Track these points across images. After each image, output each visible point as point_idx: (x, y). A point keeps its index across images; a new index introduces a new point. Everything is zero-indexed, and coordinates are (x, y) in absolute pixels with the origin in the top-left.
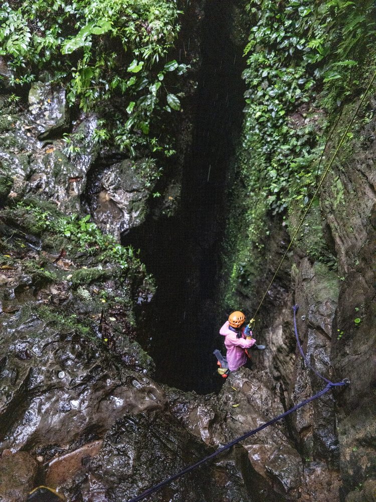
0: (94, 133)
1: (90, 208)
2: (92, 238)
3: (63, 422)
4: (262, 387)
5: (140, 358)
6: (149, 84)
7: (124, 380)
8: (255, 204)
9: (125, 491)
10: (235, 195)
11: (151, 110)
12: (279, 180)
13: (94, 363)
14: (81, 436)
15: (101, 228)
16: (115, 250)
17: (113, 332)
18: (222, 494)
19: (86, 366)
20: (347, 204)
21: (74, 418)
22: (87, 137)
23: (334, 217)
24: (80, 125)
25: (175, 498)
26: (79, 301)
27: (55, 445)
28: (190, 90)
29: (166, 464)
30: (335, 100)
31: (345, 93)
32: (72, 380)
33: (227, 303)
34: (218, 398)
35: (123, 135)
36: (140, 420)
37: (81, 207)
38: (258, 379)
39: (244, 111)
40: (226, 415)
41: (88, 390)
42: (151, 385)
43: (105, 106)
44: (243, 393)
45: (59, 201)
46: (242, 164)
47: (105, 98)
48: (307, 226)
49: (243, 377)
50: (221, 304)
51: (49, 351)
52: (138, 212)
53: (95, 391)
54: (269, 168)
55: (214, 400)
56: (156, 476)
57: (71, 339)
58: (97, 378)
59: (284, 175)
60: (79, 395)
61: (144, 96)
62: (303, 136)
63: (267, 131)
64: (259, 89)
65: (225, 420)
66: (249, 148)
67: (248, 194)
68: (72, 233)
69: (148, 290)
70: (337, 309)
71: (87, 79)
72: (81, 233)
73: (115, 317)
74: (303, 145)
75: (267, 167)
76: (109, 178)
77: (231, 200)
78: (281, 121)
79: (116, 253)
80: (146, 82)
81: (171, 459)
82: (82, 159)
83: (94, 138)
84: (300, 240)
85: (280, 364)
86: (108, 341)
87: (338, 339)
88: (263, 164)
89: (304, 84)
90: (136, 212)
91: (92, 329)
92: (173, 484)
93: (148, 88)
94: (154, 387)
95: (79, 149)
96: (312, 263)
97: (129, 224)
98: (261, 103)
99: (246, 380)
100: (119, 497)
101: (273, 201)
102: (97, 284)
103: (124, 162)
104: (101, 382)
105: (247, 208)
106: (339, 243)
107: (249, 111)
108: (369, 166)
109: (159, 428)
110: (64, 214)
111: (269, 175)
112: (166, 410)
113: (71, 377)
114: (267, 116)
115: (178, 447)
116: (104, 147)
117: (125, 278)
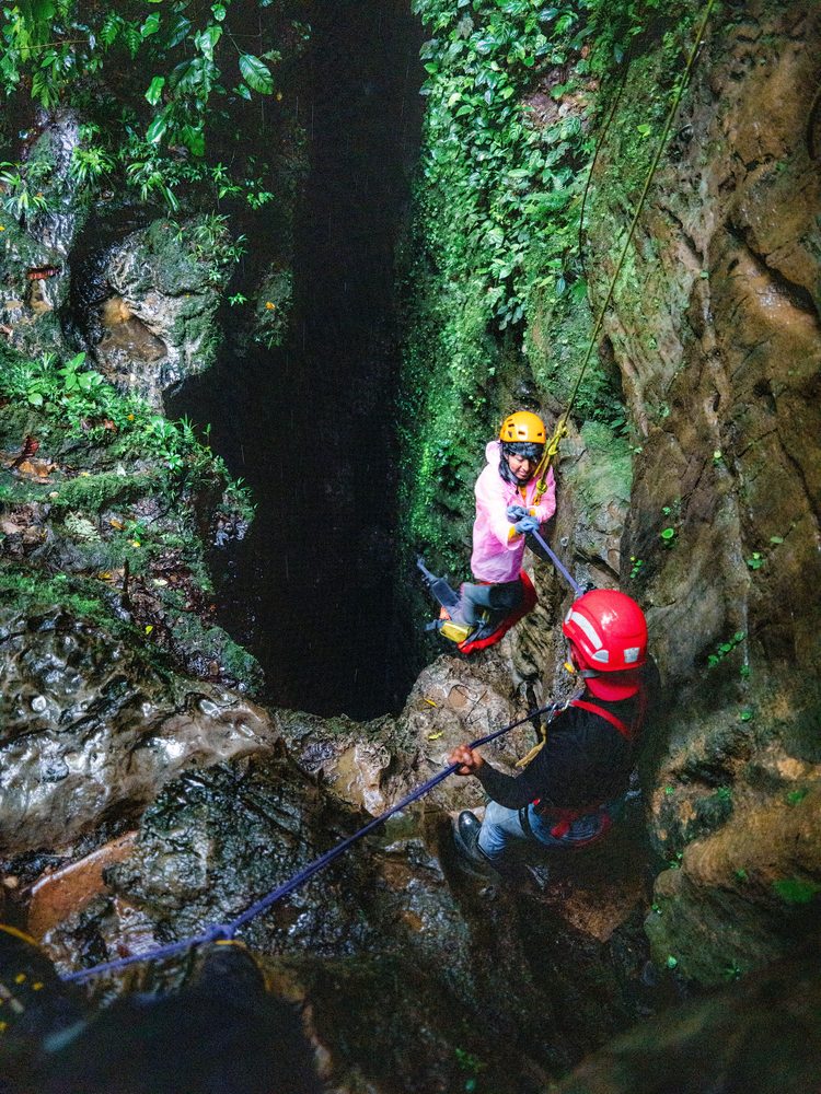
0: (73, 159)
1: (85, 340)
2: (94, 405)
3: (53, 802)
4: (489, 693)
5: (229, 660)
6: (193, 32)
7: (181, 702)
8: (460, 308)
9: (196, 922)
10: (416, 291)
11: (204, 97)
12: (508, 249)
13: (111, 672)
14: (98, 827)
15: (117, 383)
16: (150, 429)
17: (164, 609)
18: (401, 904)
19: (94, 680)
20: (643, 286)
21: (78, 790)
22: (59, 169)
23: (617, 320)
24: (40, 140)
25: (302, 922)
26: (69, 546)
27: (41, 850)
28: (294, 45)
29: (279, 859)
30: (611, 50)
31: (631, 31)
32: (64, 713)
33: (415, 529)
34: (397, 725)
35: (145, 160)
36: (216, 778)
37: (64, 337)
38: (480, 678)
39: (421, 93)
40: (417, 757)
41: (101, 729)
42: (241, 707)
43: (94, 90)
44: (450, 709)
45: (11, 328)
46: (427, 220)
47: (90, 71)
48: (565, 345)
49: (447, 677)
50: (405, 533)
51: (5, 655)
52: (198, 342)
53: (119, 732)
54: (487, 224)
55: (390, 729)
56: (258, 885)
57: (53, 626)
58: (119, 702)
59: (520, 239)
60: (83, 742)
61: (186, 63)
62: (556, 144)
63: (477, 137)
64: (454, 36)
65: (415, 766)
66: (439, 180)
67: (445, 286)
68: (46, 398)
69: (236, 513)
70: (628, 515)
71: (40, 22)
72: (68, 396)
73: (165, 577)
74: (556, 168)
75: (481, 222)
76: (123, 266)
77: (410, 303)
78: (505, 113)
79: (153, 436)
80: (186, 27)
81: (288, 849)
82: (53, 223)
83: (77, 172)
84: (552, 376)
85: (533, 648)
86: (154, 631)
87: (633, 576)
88: (472, 216)
89: (553, 22)
90: (194, 340)
91: (107, 603)
92: (295, 895)
93: (192, 42)
94: (249, 710)
95: (42, 200)
96: (579, 425)
97: (180, 369)
98: (459, 72)
99: (456, 682)
100: (183, 934)
101: (500, 299)
102: (116, 508)
103: (153, 225)
104: (129, 711)
105: (444, 318)
106: (629, 374)
107: (434, 92)
108: (684, 198)
109: (259, 789)
110: (26, 357)
111: (487, 240)
112: (278, 754)
113: (62, 707)
114: (474, 101)
115: (302, 823)
116: (103, 191)
117: (180, 489)
